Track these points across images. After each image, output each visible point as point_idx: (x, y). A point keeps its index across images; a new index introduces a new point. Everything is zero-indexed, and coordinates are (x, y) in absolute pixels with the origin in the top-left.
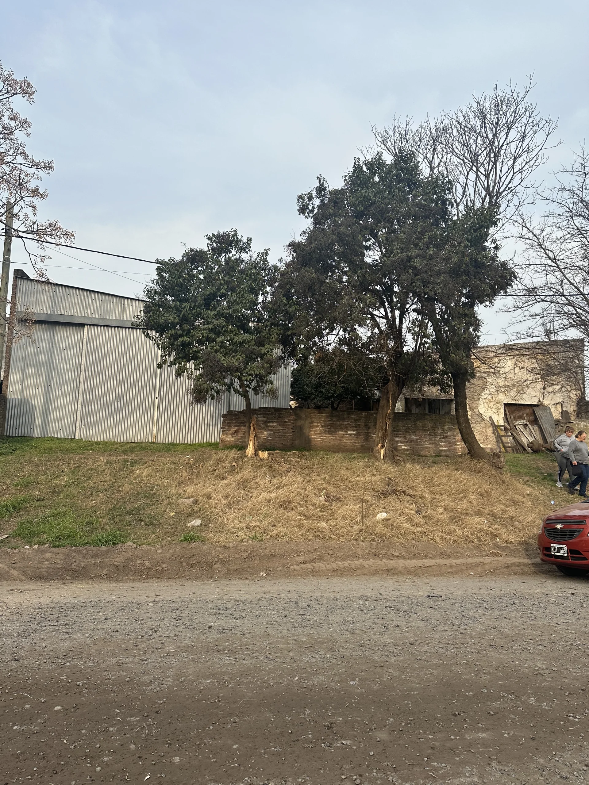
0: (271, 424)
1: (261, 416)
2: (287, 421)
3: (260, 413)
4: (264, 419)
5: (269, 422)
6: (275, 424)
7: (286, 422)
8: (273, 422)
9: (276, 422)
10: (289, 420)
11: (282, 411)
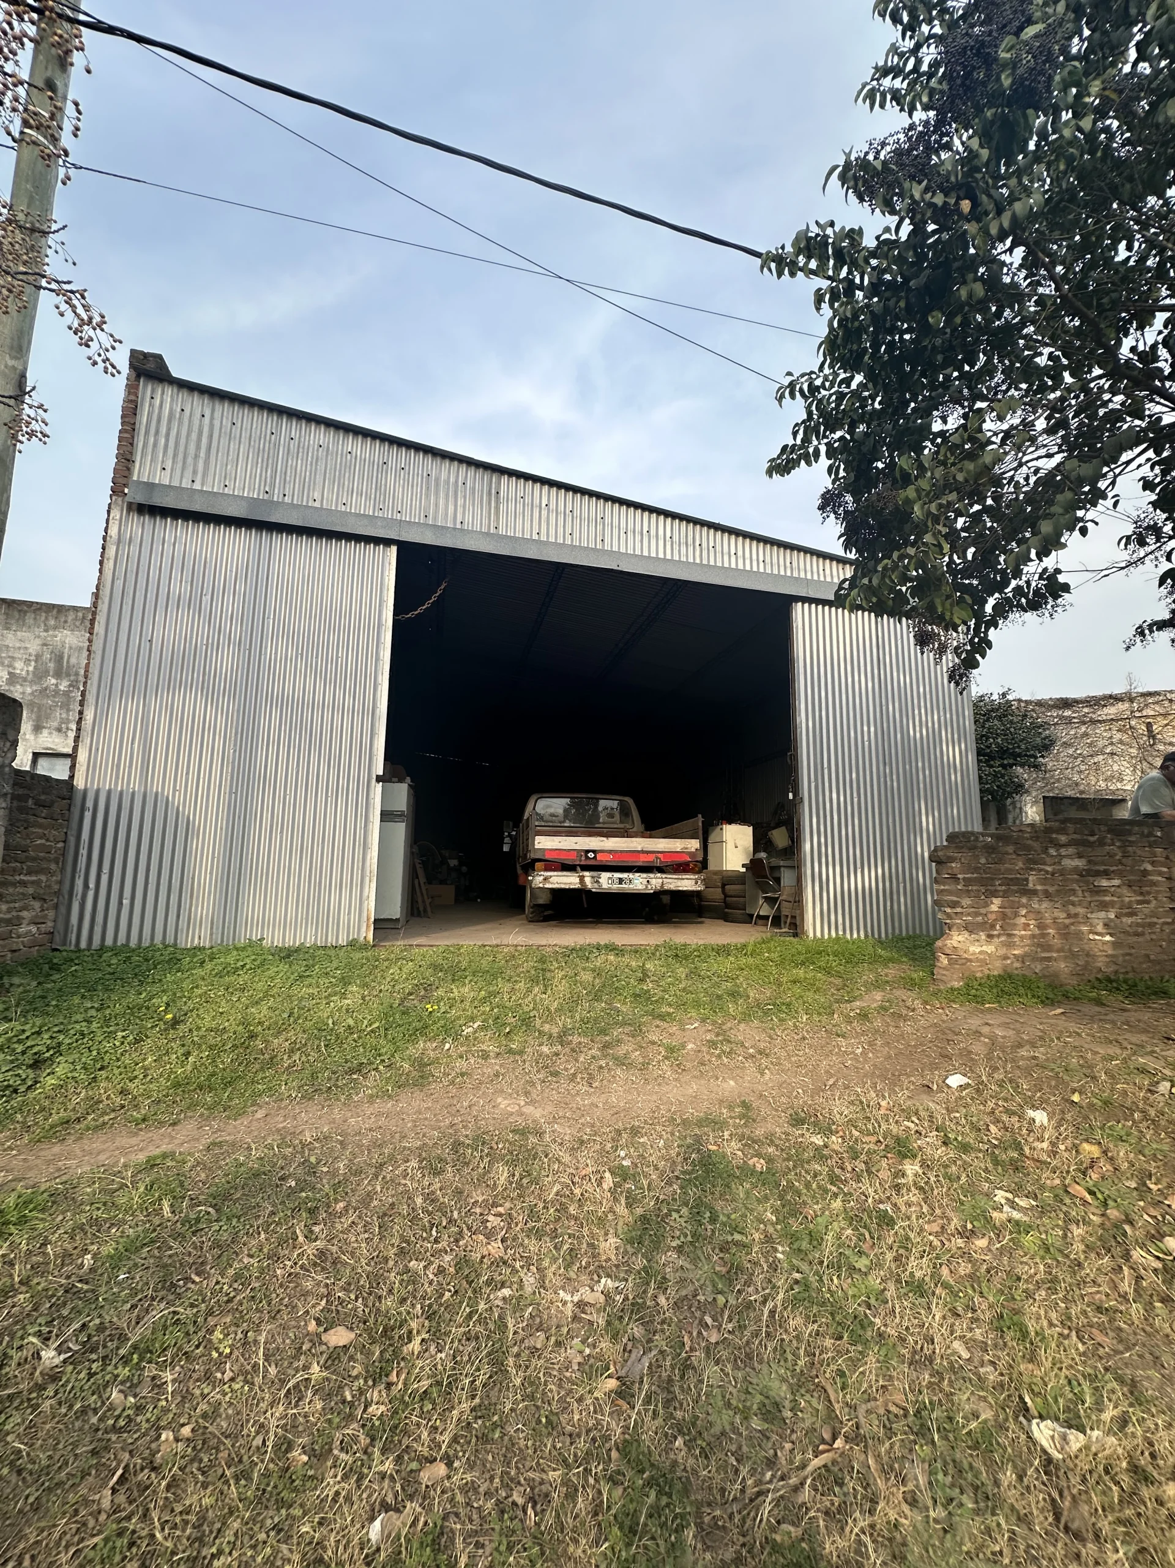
0: (1104, 883)
1: (1071, 850)
2: (1149, 867)
3: (1063, 839)
4: (1079, 863)
5: (1098, 874)
6: (1116, 882)
7: (1145, 873)
8: (1106, 874)
9: (1120, 874)
10: (1153, 863)
11: (1130, 833)
